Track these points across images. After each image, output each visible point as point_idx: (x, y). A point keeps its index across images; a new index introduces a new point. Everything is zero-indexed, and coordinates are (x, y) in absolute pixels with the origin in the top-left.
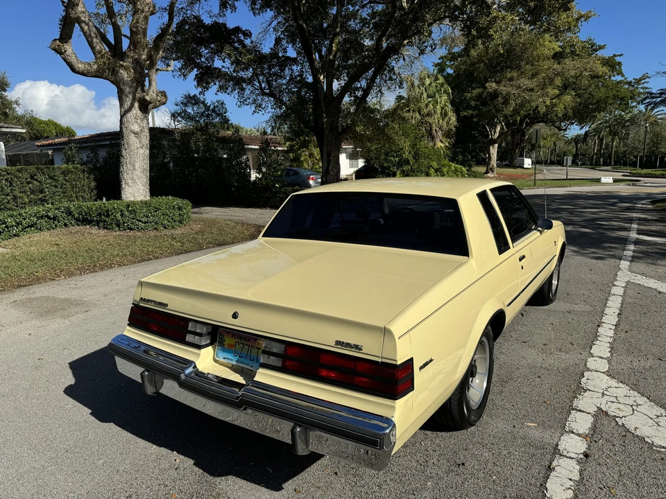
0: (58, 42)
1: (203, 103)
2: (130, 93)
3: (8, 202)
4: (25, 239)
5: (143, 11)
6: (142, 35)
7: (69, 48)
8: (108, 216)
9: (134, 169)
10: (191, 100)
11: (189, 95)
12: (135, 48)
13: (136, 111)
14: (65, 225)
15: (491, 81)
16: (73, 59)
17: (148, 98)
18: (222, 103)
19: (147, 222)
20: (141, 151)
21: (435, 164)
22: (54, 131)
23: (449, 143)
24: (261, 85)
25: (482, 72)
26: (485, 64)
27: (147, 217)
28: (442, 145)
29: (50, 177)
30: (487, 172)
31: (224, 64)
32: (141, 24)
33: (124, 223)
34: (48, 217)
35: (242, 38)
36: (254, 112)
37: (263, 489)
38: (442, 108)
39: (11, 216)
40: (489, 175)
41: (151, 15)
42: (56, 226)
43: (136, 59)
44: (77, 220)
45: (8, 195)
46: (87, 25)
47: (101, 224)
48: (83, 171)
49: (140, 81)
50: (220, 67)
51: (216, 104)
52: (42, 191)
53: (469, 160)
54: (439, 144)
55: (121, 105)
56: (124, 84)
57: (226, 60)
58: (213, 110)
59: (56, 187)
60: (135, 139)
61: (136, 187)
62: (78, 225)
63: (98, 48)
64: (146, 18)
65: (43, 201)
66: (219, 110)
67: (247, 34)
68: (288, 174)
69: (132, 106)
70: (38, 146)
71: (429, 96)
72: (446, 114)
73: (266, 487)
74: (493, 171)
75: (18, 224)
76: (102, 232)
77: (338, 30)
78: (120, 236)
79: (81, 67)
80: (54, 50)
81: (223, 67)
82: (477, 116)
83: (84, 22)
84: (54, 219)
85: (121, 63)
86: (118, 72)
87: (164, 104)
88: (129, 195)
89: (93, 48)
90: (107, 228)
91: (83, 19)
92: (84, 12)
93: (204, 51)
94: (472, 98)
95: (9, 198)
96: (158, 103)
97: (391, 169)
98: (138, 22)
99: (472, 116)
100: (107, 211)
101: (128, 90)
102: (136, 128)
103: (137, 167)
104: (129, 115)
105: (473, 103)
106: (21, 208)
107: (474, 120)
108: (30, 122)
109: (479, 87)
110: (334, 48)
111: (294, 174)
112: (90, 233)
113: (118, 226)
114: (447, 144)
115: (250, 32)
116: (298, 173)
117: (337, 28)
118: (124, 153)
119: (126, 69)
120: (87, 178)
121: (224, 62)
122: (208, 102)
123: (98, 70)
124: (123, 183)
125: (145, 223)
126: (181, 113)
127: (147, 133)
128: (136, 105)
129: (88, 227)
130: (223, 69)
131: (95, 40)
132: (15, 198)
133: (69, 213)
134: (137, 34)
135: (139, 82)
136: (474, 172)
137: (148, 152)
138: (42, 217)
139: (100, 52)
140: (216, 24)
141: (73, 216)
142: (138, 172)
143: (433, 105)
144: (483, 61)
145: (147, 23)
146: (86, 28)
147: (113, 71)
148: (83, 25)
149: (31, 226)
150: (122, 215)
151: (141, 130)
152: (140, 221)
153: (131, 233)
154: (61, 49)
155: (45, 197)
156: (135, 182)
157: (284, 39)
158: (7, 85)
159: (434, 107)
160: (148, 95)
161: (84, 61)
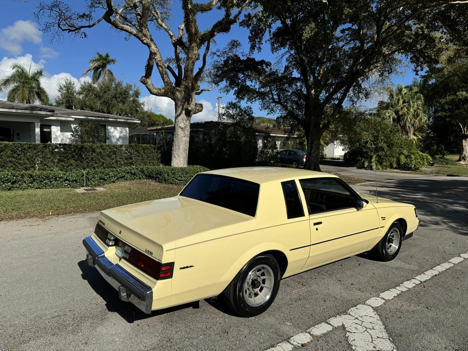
0: (144, 78)
1: (239, 107)
2: (181, 105)
3: (113, 164)
4: (117, 184)
5: (192, 59)
6: (190, 72)
7: (149, 81)
8: (161, 175)
9: (179, 149)
10: (233, 105)
11: (232, 102)
12: (186, 79)
13: (183, 116)
14: (140, 178)
15: (462, 91)
16: (151, 87)
17: (189, 108)
18: (250, 108)
19: (181, 180)
20: (184, 139)
21: (405, 152)
22: (162, 121)
23: (422, 136)
24: (273, 97)
25: (456, 83)
26: (459, 77)
27: (181, 177)
28: (415, 138)
29: (136, 151)
30: (459, 160)
31: (252, 84)
32: (190, 66)
33: (168, 180)
34: (131, 173)
35: (265, 67)
36: (268, 113)
37: (125, 321)
38: (415, 111)
39: (113, 171)
40: (461, 162)
41: (197, 60)
42: (135, 178)
43: (186, 86)
44: (146, 176)
45: (113, 159)
46: (162, 67)
47: (157, 179)
48: (155, 149)
49: (188, 99)
50: (249, 86)
51: (246, 108)
52: (131, 159)
53: (442, 150)
54: (412, 137)
55: (176, 112)
56: (178, 100)
57: (253, 81)
58: (245, 112)
59: (139, 156)
60: (182, 132)
61: (180, 159)
62: (146, 179)
63: (166, 80)
64: (193, 63)
65: (131, 164)
66: (248, 112)
67: (268, 64)
68: (290, 154)
69: (181, 113)
70: (149, 130)
71: (404, 102)
72: (418, 115)
73: (126, 320)
74: (465, 160)
75: (115, 176)
76: (157, 184)
77: (325, 60)
78: (164, 187)
79: (155, 91)
80: (142, 82)
81: (251, 85)
82: (449, 117)
83: (160, 66)
84: (134, 174)
85: (177, 88)
86: (175, 93)
87: (201, 111)
88: (175, 164)
89: (164, 80)
90: (159, 182)
91: (160, 64)
92: (160, 61)
93: (241, 76)
94: (447, 103)
95: (113, 161)
96: (197, 111)
97: (369, 154)
98: (188, 65)
99: (446, 117)
100: (161, 172)
101: (180, 103)
102: (182, 125)
103: (181, 148)
104: (179, 118)
105: (447, 107)
106: (119, 167)
107: (447, 119)
108: (150, 115)
109: (453, 95)
110: (321, 72)
111: (294, 154)
112: (150, 184)
113: (165, 181)
114: (420, 137)
115: (270, 63)
116: (296, 154)
117: (324, 59)
118: (175, 139)
119: (180, 91)
120: (157, 152)
121: (252, 82)
122: (242, 107)
123: (164, 93)
124: (173, 157)
125: (180, 180)
126: (225, 113)
127: (188, 128)
128: (184, 112)
129: (151, 180)
130: (251, 87)
131: (165, 76)
132: (117, 162)
133: (142, 171)
134: (188, 72)
135: (186, 99)
136: (446, 160)
137: (188, 139)
138: (128, 173)
139: (167, 82)
140: (248, 59)
141: (144, 173)
142: (181, 151)
143: (407, 108)
144: (457, 75)
145: (194, 65)
146: (161, 69)
147: (173, 93)
148: (159, 67)
149: (122, 177)
150: (168, 175)
151: (185, 127)
152: (177, 179)
153: (171, 186)
154: (145, 82)
155: (132, 161)
156: (179, 156)
157: (291, 66)
158: (139, 94)
159: (409, 110)
160: (190, 107)
161: (157, 87)
